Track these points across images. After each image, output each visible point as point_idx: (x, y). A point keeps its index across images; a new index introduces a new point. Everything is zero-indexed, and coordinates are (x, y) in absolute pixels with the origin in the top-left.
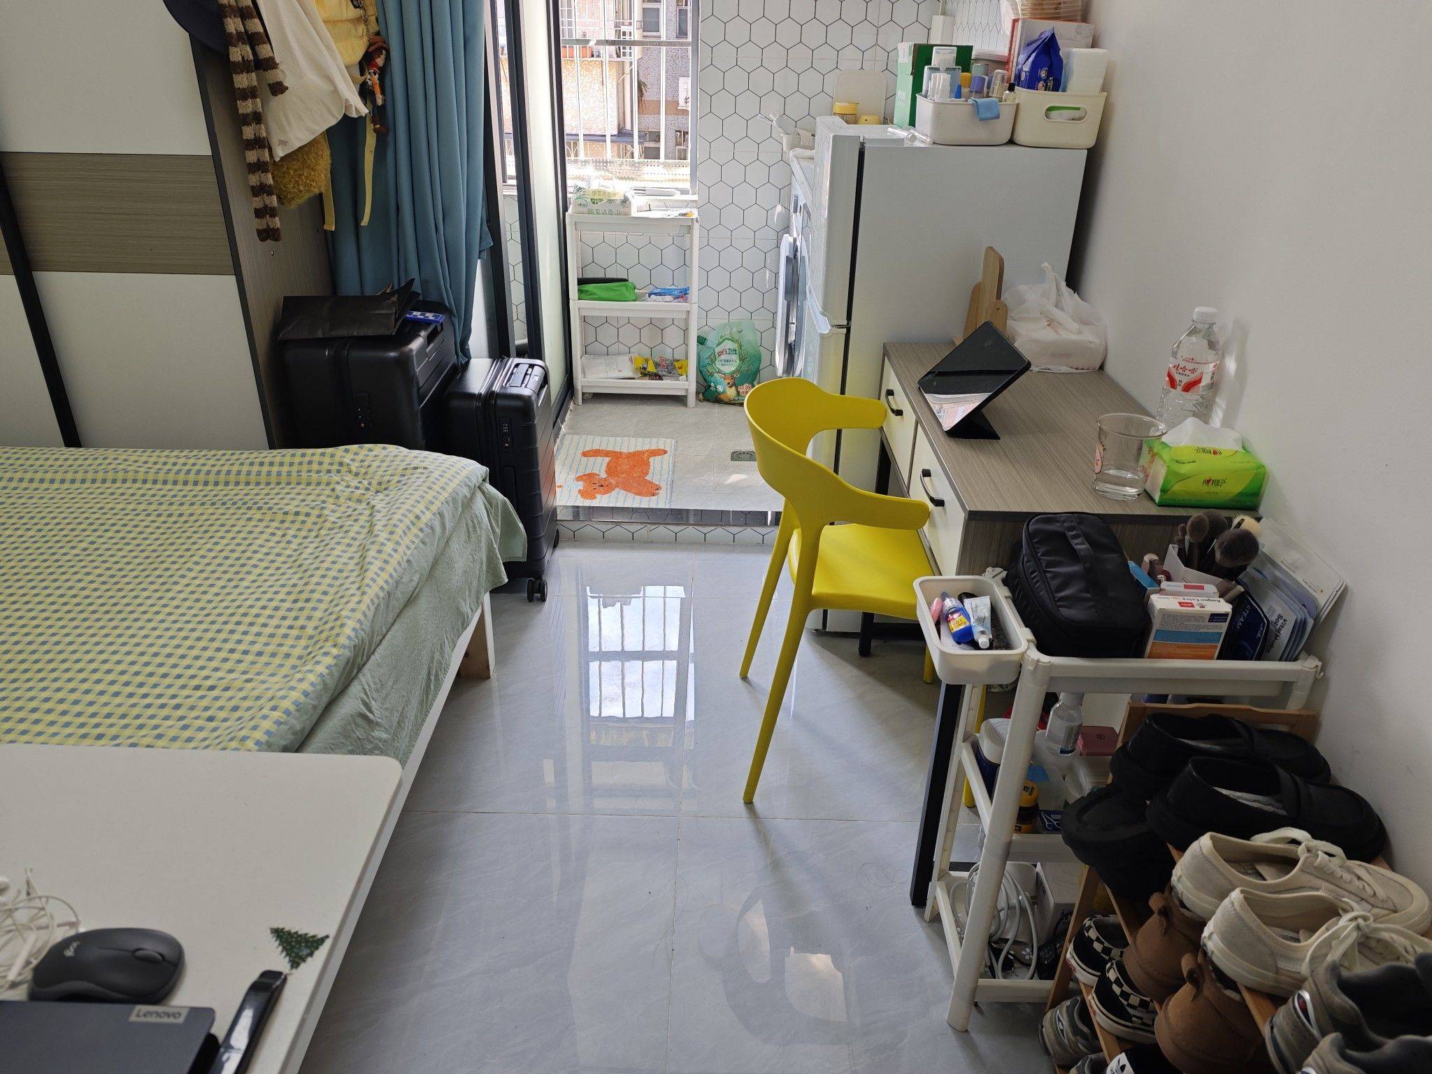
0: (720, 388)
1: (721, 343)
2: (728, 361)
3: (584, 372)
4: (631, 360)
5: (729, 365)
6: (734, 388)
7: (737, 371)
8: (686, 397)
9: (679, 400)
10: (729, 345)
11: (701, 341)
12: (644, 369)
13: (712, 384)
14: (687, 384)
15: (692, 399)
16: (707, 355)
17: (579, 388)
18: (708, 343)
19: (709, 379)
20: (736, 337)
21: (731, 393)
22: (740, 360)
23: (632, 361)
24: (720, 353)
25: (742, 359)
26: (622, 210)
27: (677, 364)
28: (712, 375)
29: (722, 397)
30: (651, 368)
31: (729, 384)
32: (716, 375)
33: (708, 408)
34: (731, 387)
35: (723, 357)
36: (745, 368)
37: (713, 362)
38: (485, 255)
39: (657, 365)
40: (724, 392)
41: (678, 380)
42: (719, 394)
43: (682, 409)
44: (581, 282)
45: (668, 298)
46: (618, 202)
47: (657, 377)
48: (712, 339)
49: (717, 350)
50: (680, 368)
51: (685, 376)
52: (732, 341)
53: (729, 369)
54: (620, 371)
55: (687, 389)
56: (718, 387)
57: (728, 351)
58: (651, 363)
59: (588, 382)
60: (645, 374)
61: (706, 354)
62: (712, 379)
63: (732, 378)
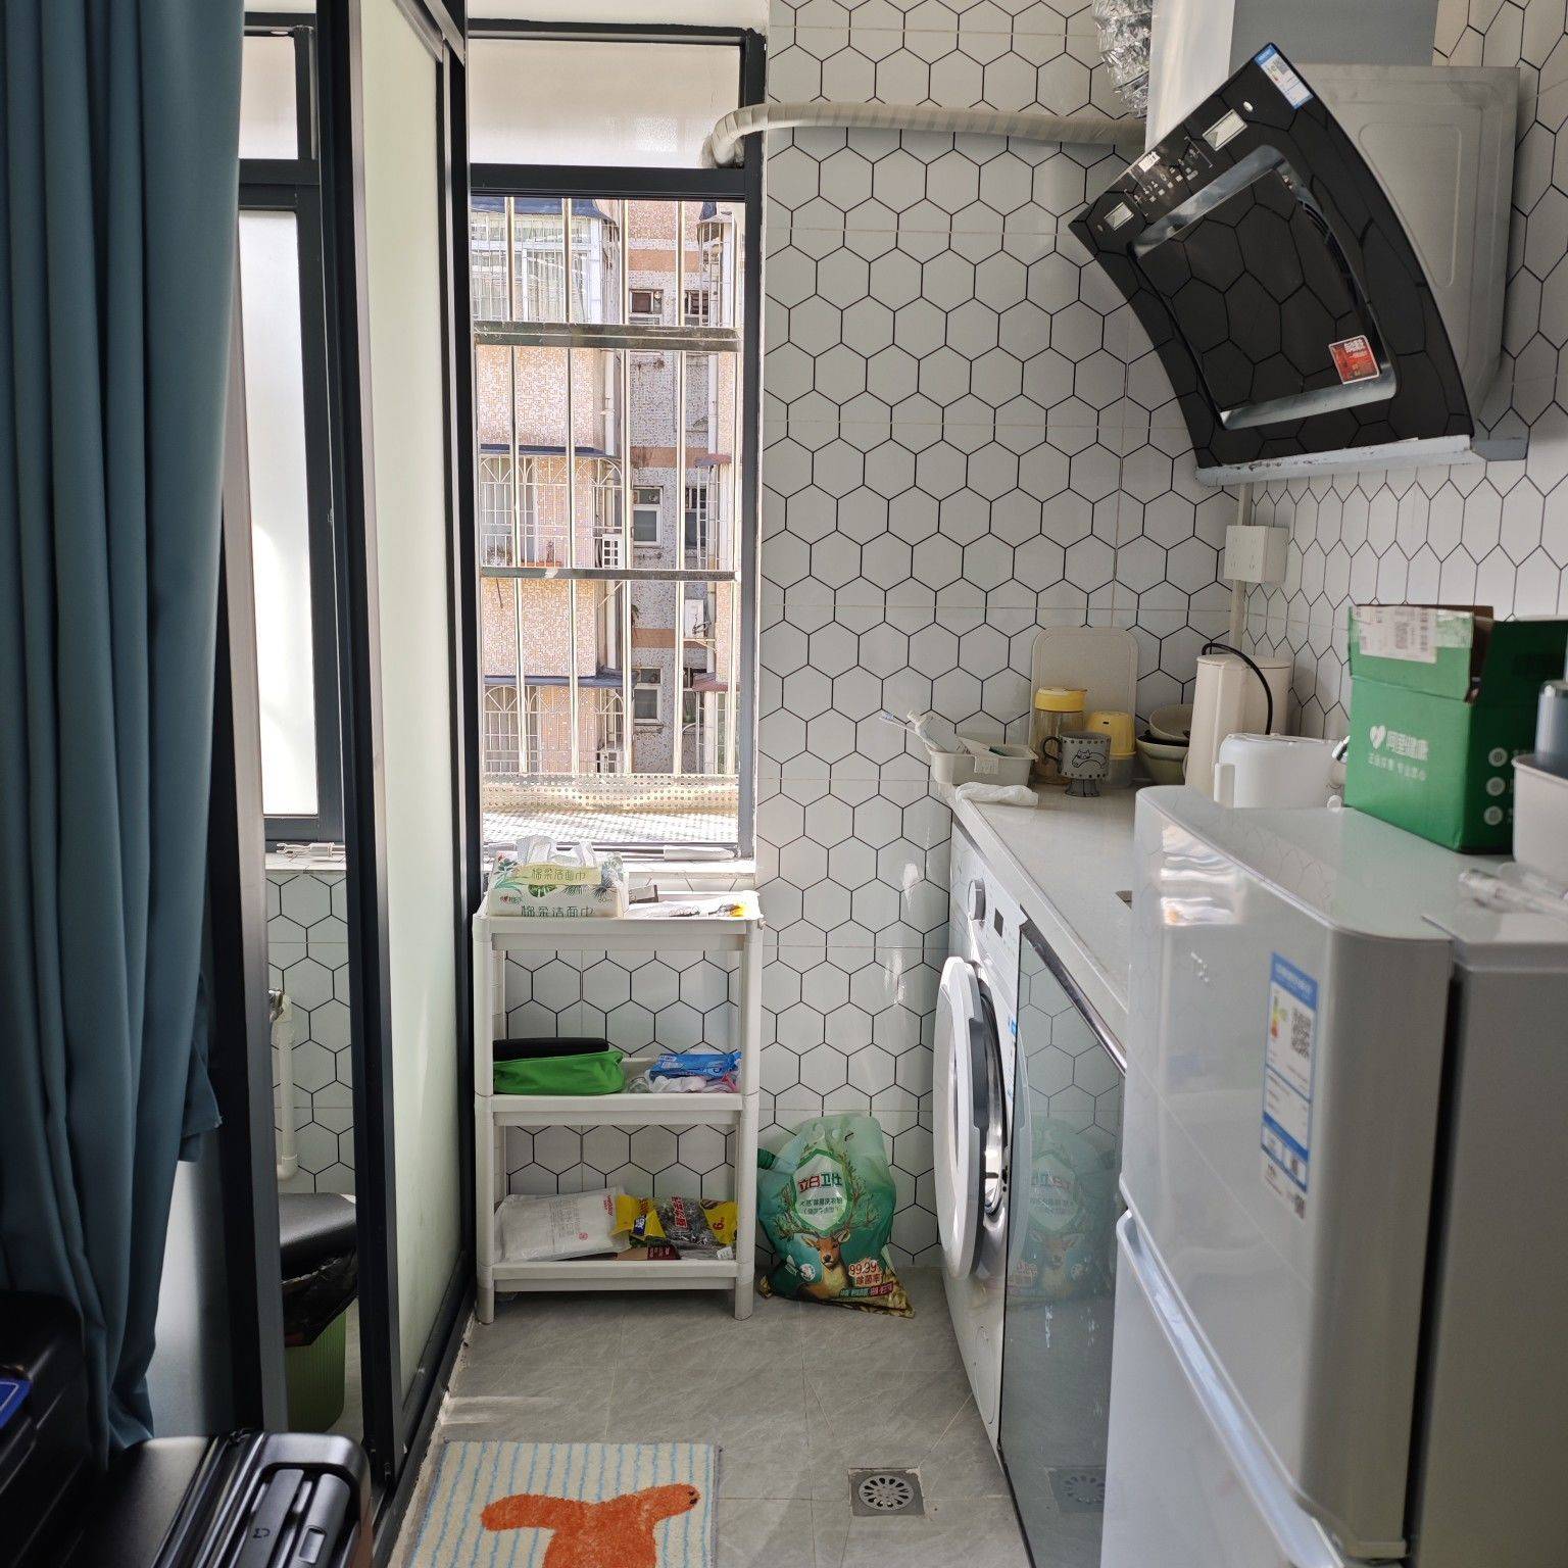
0: (808, 1271)
1: (808, 1159)
2: (822, 1201)
3: (502, 1244)
4: (608, 1204)
5: (823, 1213)
6: (839, 1270)
7: (845, 1225)
8: (733, 1291)
9: (718, 1300)
10: (827, 1165)
11: (766, 1161)
12: (640, 1231)
13: (790, 1259)
14: (735, 1266)
15: (745, 1297)
16: (777, 1189)
17: (490, 1285)
18: (780, 1164)
19: (782, 1244)
20: (840, 1149)
21: (833, 1280)
22: (849, 1199)
23: (611, 1209)
24: (806, 1184)
25: (853, 1197)
26: (596, 905)
27: (711, 1216)
28: (788, 1236)
29: (813, 1289)
30: (653, 1228)
31: (827, 1259)
32: (797, 1237)
33: (782, 1317)
34: (832, 1268)
35: (813, 1194)
36: (858, 1218)
37: (790, 1203)
38: (200, 1146)
39: (666, 1219)
40: (818, 1279)
41: (713, 1257)
42: (807, 1284)
43: (723, 1321)
44: (504, 1051)
45: (695, 1082)
46: (590, 891)
47: (665, 1249)
48: (787, 1155)
49: (798, 1176)
50: (719, 1226)
51: (728, 1249)
52: (832, 1156)
53: (823, 1221)
54: (583, 1237)
55: (735, 1278)
56: (803, 1267)
57: (822, 1178)
58: (652, 1216)
59: (510, 1271)
60: (637, 1242)
61: (775, 1187)
62: (789, 1247)
63: (836, 1244)
